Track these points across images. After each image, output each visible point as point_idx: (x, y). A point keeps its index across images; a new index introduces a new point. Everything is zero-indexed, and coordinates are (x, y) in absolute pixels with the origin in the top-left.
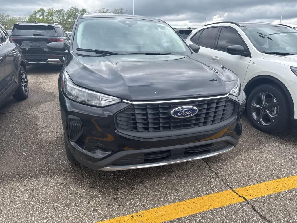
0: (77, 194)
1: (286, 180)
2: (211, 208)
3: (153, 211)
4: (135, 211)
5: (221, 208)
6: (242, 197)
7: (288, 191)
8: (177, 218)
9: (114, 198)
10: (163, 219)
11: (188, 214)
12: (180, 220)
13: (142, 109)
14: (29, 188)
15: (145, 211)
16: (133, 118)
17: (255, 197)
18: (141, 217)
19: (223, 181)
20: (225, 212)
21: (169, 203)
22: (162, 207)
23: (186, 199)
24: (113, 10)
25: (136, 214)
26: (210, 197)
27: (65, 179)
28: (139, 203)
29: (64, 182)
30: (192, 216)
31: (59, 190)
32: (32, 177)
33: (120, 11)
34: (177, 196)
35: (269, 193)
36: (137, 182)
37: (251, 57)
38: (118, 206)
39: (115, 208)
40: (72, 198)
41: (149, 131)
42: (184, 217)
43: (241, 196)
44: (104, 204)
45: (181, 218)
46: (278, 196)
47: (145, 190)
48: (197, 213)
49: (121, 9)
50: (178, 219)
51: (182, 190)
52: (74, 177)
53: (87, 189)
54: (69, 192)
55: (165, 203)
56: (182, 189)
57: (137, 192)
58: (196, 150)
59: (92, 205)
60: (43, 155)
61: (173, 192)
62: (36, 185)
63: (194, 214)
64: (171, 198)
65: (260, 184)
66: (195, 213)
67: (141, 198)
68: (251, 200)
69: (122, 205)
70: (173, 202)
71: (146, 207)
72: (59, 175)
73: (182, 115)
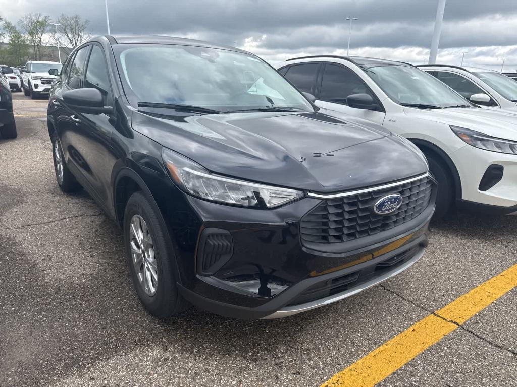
0: (207, 371)
1: (485, 287)
2: (426, 347)
3: (351, 370)
4: (325, 378)
5: (438, 344)
6: (452, 322)
7: (497, 301)
8: (391, 372)
9: (277, 365)
10: (374, 379)
11: (403, 364)
12: (398, 375)
13: (336, 206)
14: (106, 382)
15: (340, 374)
16: (323, 222)
17: (466, 319)
18: (341, 384)
19: (413, 303)
20: (446, 348)
21: (366, 353)
22: (360, 362)
23: (385, 341)
24: (58, 19)
25: (330, 381)
26: (414, 330)
27: (165, 350)
28: (323, 364)
29: (167, 355)
30: (409, 364)
31: (168, 372)
32: (94, 360)
33: (73, 21)
34: (369, 339)
35: (479, 309)
36: (295, 330)
37: (384, 111)
38: (293, 376)
39: (291, 380)
40: (204, 380)
41: (343, 241)
42: (400, 370)
43: (449, 320)
44: (268, 378)
45: (397, 371)
46: (491, 311)
47: (317, 340)
48: (412, 358)
49: (76, 18)
50: (394, 374)
51: (370, 329)
52: (180, 343)
53: (219, 360)
54: (190, 372)
55: (359, 354)
56: (368, 327)
57: (306, 346)
58: (392, 263)
59: (249, 384)
60: (83, 312)
61: (359, 335)
62: (115, 373)
63: (410, 362)
64: (362, 344)
65: (460, 299)
66: (410, 359)
67: (318, 354)
68: (465, 323)
69: (297, 372)
70: (370, 349)
71: (338, 367)
72: (148, 345)
73: (386, 210)
